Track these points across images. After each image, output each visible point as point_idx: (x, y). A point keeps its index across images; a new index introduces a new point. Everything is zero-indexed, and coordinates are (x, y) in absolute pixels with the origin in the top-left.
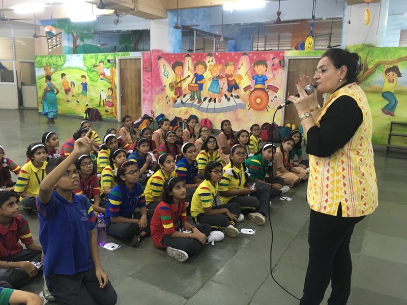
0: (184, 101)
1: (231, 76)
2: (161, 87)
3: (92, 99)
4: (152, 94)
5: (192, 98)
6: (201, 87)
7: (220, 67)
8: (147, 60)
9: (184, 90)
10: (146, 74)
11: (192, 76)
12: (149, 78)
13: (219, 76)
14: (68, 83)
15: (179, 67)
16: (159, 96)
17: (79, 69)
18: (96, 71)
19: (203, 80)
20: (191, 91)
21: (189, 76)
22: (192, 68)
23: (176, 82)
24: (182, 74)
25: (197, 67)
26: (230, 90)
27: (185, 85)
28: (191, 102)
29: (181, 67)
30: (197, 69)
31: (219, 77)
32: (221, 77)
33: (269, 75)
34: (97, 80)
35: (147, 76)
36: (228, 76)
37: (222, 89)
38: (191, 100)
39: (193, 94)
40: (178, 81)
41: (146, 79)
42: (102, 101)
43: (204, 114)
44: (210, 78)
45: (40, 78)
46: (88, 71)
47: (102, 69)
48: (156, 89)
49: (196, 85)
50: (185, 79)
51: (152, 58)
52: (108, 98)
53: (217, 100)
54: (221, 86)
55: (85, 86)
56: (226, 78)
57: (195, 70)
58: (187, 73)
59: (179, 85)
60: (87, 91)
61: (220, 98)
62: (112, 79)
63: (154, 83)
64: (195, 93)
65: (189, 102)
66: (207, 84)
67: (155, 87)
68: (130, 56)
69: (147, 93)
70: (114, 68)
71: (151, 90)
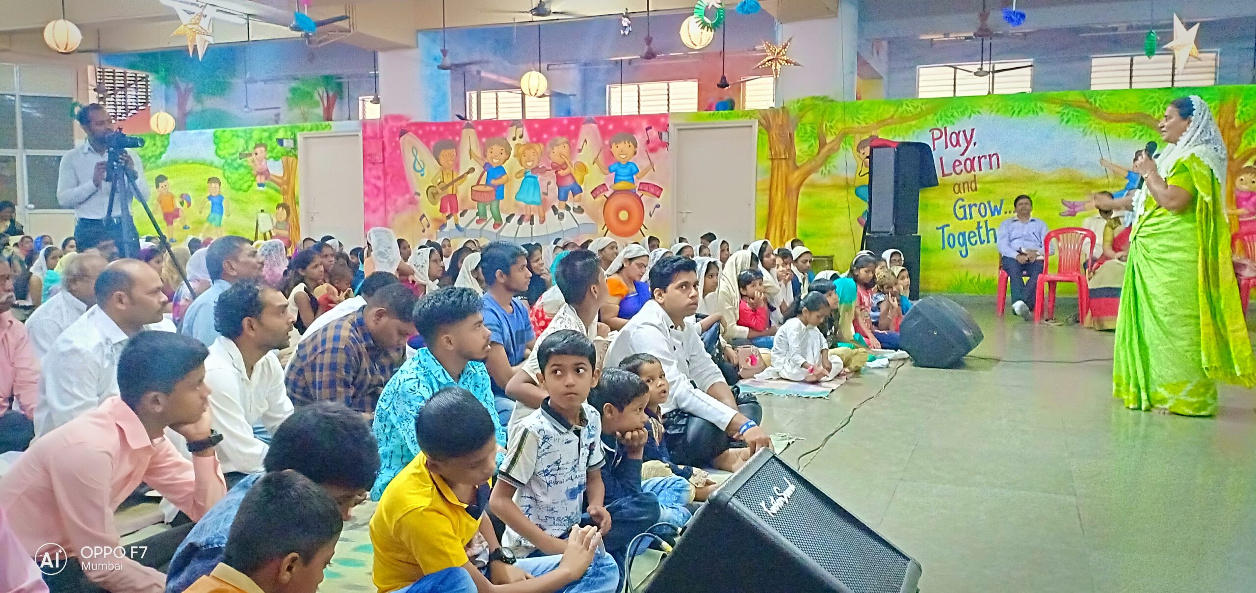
0: (462, 225)
1: (564, 166)
2: (408, 196)
4: (386, 211)
5: (481, 218)
6: (499, 192)
7: (539, 148)
8: (374, 137)
9: (463, 201)
10: (370, 169)
11: (478, 170)
12: (379, 178)
13: (537, 167)
14: (173, 197)
15: (449, 151)
16: (405, 217)
17: (203, 163)
18: (246, 167)
19: (504, 177)
20: (478, 202)
21: (472, 170)
22: (477, 152)
23: (442, 185)
24: (457, 166)
25: (489, 150)
26: (563, 197)
27: (463, 190)
29: (453, 151)
30: (489, 155)
31: (535, 169)
32: (543, 171)
33: (641, 162)
34: (250, 187)
35: (374, 173)
36: (557, 168)
37: (546, 194)
38: (477, 222)
39: (481, 208)
40: (448, 180)
41: (373, 181)
44: (518, 173)
46: (226, 167)
47: (261, 161)
48: (396, 200)
49: (488, 188)
50: (462, 176)
51: (386, 133)
52: (276, 227)
54: (543, 189)
55: (217, 203)
56: (553, 172)
57: (485, 156)
58: (466, 163)
59: (449, 190)
60: (221, 215)
61: (542, 215)
62: (288, 182)
63: (390, 189)
64: (488, 207)
65: (474, 225)
66: (513, 186)
67: (394, 197)
68: (333, 129)
69: (374, 211)
70: (291, 159)
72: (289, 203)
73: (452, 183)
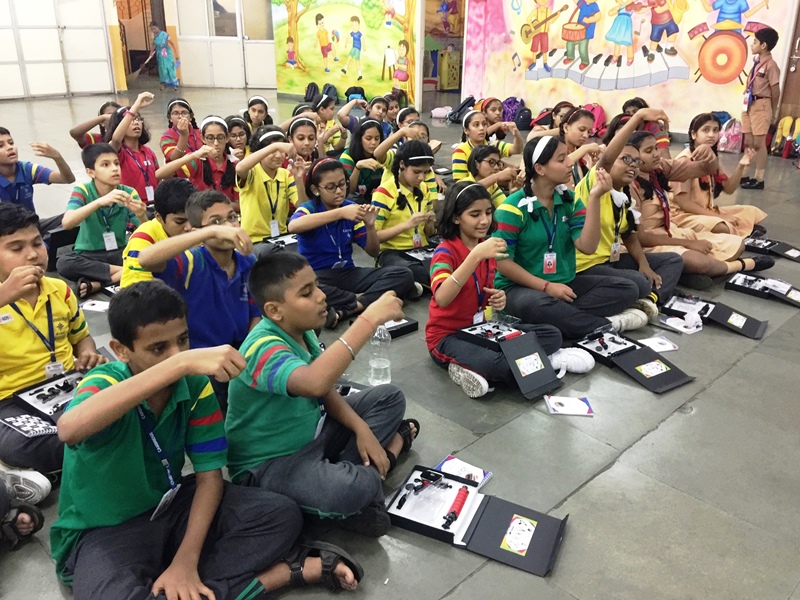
0: (550, 65)
1: (662, 2)
2: (504, 35)
3: (369, 66)
4: (485, 51)
5: (569, 58)
6: (589, 31)
10: (474, 8)
12: (480, 16)
13: (633, 3)
14: (327, 33)
16: (499, 55)
17: (348, 3)
18: (378, 7)
19: (597, 15)
20: (568, 41)
21: (566, 7)
23: (536, 23)
24: (551, 3)
26: (656, 37)
27: (554, 30)
28: (566, 67)
31: (632, 6)
32: (638, 7)
35: (477, 11)
36: (654, 4)
37: (638, 34)
38: (565, 62)
39: (570, 48)
40: (541, 20)
42: (387, 69)
43: (593, 92)
45: (279, 26)
46: (364, 6)
47: (389, 1)
48: (493, 39)
49: (580, 27)
50: (556, 14)
52: (398, 62)
53: (624, 61)
54: (636, 28)
55: (357, 39)
56: (649, 9)
59: (542, 29)
60: (360, 49)
61: (631, 56)
62: (408, 21)
63: (489, 27)
64: (577, 47)
65: (561, 66)
66: (605, 24)
67: (491, 35)
69: (475, 48)
71: (483, 41)
72: (408, 40)
73: (545, 22)
